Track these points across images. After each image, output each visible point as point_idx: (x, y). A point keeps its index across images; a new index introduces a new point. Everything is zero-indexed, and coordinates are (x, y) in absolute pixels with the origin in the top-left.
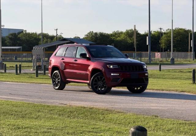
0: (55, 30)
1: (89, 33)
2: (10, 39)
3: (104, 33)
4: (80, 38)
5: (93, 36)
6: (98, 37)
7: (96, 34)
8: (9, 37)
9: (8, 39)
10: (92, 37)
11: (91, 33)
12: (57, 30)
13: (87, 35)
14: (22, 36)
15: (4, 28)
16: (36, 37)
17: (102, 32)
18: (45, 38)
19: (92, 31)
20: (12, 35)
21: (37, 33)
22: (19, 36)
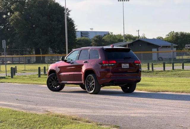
0: (137, 31)
1: (170, 33)
2: (95, 41)
3: (185, 32)
4: (162, 38)
5: (174, 35)
6: (179, 37)
7: (177, 33)
8: (94, 39)
9: (94, 41)
10: (173, 37)
11: (172, 33)
12: (138, 31)
13: (168, 35)
14: (106, 38)
15: (93, 31)
16: (120, 39)
17: (182, 32)
18: (128, 39)
19: (173, 31)
20: (97, 37)
21: (121, 34)
22: (103, 38)
